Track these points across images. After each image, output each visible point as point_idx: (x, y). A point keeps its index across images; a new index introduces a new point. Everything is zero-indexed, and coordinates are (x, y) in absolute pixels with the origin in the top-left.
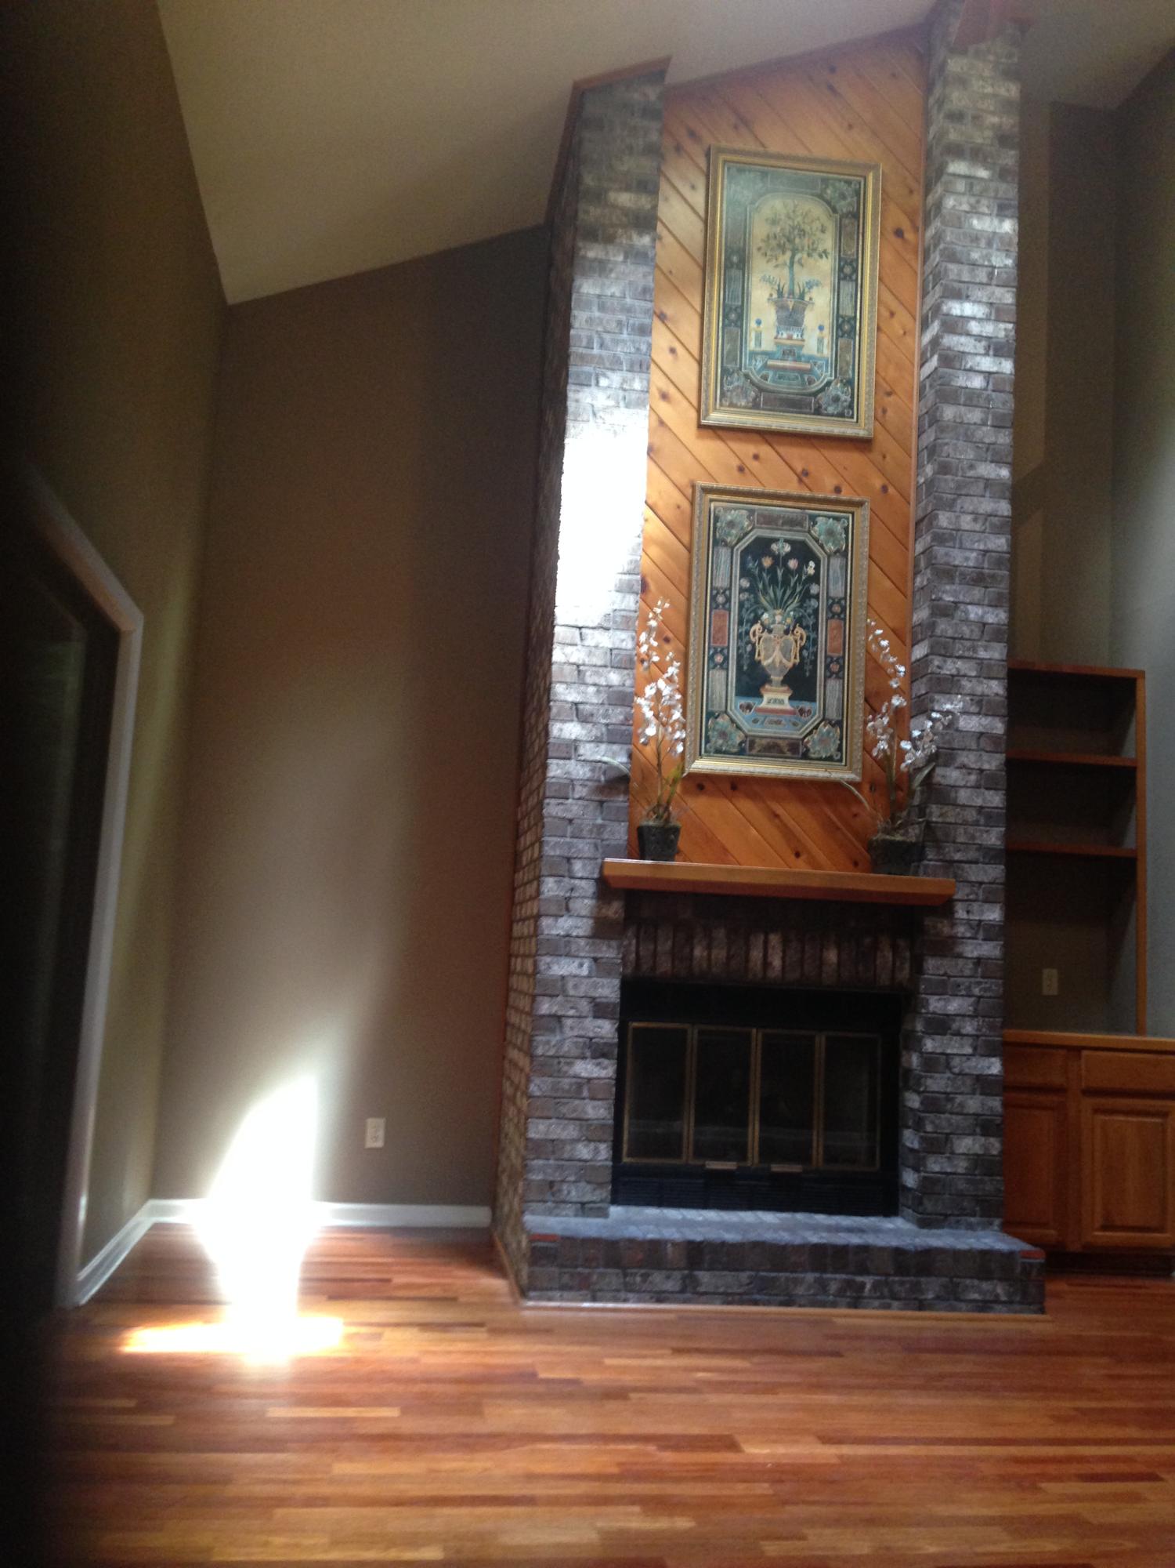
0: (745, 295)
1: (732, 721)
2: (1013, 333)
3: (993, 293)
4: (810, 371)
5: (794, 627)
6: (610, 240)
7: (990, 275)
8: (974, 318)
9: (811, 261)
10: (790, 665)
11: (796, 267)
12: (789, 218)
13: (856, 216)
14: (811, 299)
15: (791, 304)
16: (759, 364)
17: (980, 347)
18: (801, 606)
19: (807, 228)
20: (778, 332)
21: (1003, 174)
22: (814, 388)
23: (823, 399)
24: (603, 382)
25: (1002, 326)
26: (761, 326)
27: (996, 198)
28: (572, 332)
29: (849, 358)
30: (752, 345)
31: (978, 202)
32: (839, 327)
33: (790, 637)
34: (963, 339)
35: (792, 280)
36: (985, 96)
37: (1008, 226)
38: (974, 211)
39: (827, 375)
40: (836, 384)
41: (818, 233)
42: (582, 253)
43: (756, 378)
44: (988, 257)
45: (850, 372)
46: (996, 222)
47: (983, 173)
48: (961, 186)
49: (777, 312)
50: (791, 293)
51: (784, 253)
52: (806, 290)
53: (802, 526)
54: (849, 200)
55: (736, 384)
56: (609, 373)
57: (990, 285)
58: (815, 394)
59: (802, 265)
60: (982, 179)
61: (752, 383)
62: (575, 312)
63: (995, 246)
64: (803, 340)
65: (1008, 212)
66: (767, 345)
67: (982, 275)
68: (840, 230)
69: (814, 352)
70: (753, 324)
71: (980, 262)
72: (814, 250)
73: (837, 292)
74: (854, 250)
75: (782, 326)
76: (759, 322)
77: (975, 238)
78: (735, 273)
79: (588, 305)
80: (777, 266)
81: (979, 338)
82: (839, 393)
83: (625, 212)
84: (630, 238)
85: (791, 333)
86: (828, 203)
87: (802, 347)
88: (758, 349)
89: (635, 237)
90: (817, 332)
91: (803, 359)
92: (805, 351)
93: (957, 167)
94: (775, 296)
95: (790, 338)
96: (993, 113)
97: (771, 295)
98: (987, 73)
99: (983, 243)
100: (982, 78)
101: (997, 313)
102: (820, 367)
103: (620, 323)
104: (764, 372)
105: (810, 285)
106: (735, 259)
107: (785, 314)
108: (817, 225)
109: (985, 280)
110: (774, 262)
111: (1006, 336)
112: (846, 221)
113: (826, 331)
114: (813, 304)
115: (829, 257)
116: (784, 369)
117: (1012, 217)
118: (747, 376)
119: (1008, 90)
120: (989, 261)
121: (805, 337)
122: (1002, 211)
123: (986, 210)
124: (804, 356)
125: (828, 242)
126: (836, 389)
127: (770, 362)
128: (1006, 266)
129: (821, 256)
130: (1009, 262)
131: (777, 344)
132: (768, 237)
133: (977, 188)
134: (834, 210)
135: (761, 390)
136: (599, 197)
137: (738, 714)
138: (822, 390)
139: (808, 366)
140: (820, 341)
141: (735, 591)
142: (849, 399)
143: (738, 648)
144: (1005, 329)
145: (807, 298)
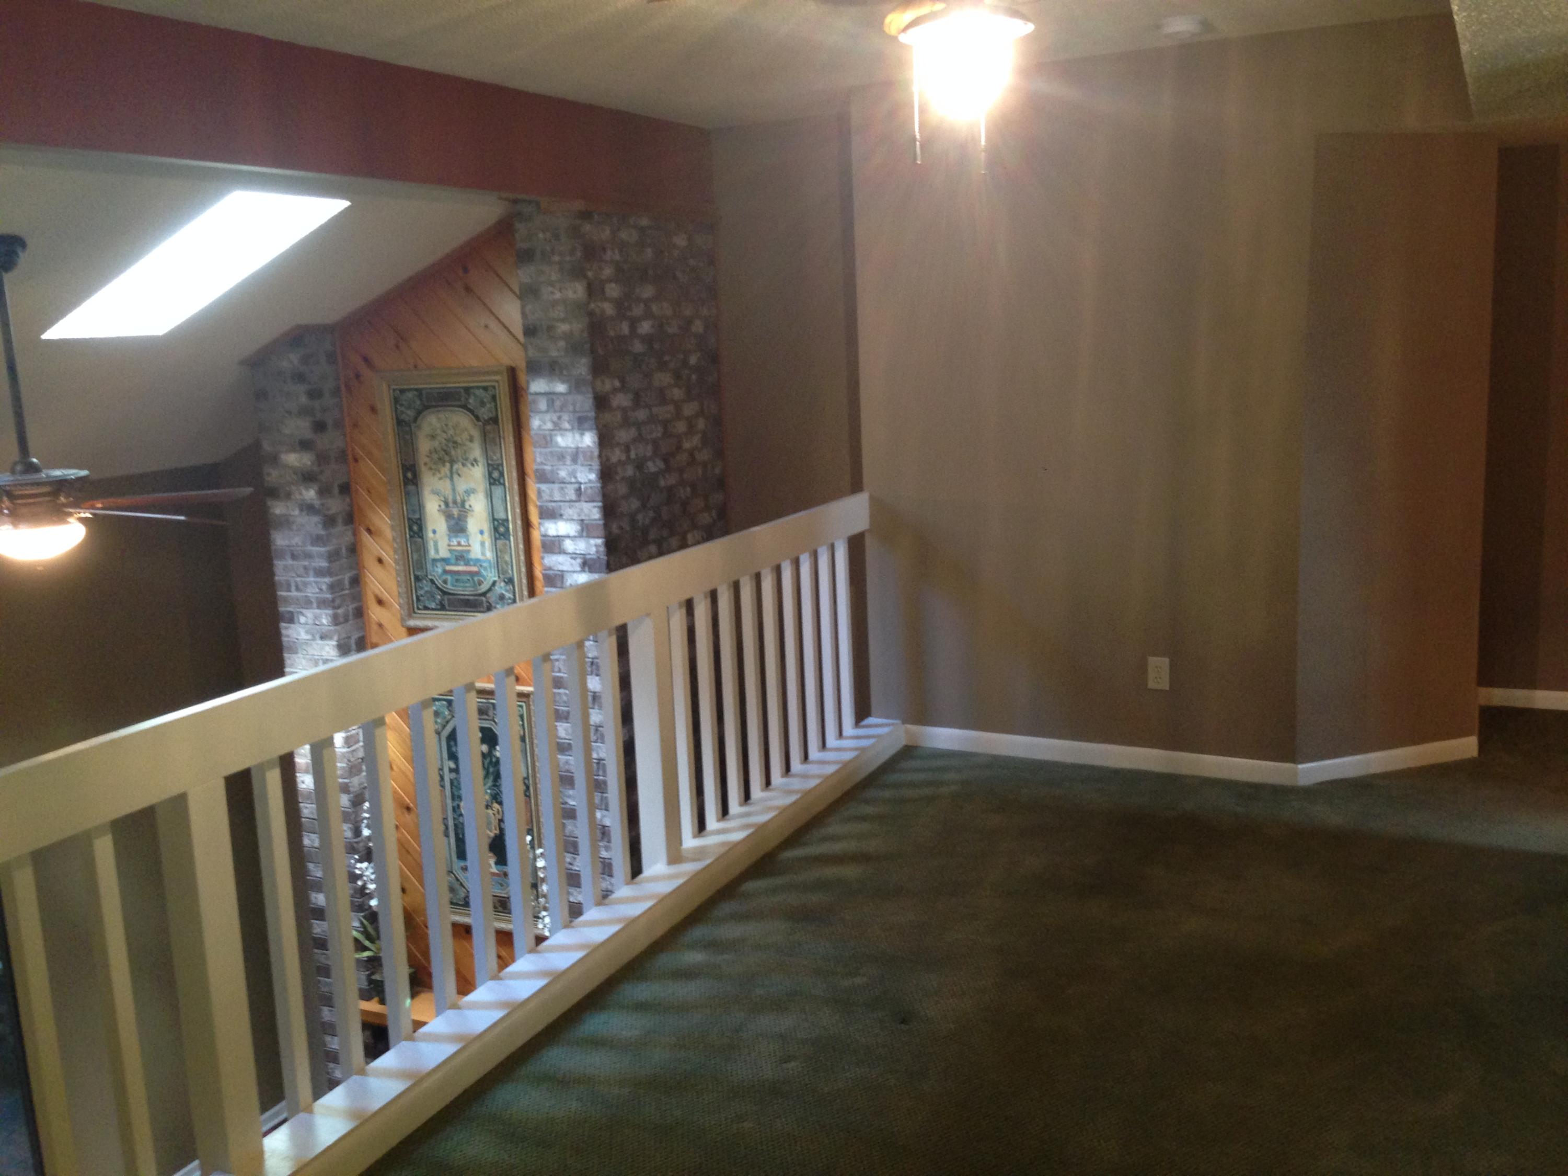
0: (421, 507)
1: (457, 880)
2: (602, 549)
3: (582, 510)
4: (478, 573)
5: (492, 803)
6: (288, 496)
7: (579, 491)
8: (568, 537)
9: (465, 469)
10: (492, 835)
11: (455, 477)
12: (444, 432)
13: (495, 420)
14: (470, 506)
15: (455, 512)
16: (440, 570)
17: (576, 564)
18: (495, 785)
19: (459, 441)
20: (449, 540)
21: (576, 385)
22: (484, 588)
23: (492, 597)
24: (302, 619)
25: (593, 541)
26: (437, 535)
27: (575, 411)
28: (276, 578)
29: (507, 558)
30: (432, 554)
31: (559, 418)
32: (496, 529)
33: (490, 811)
34: (561, 558)
35: (454, 490)
36: (554, 303)
37: (588, 440)
38: (557, 427)
39: (491, 576)
40: (500, 583)
41: (468, 443)
42: (272, 511)
43: (439, 583)
44: (573, 474)
45: (510, 572)
46: (577, 436)
47: (561, 388)
48: (543, 405)
49: (447, 521)
50: (455, 502)
51: (444, 466)
52: (466, 498)
53: (487, 715)
54: (488, 405)
55: (426, 589)
56: (304, 611)
57: (579, 501)
58: (484, 594)
59: (459, 475)
60: (561, 394)
61: (438, 588)
62: (276, 562)
63: (579, 462)
64: (469, 546)
65: (586, 425)
66: (444, 553)
67: (571, 494)
68: (484, 435)
69: (480, 556)
70: (431, 535)
71: (568, 479)
72: (467, 459)
73: (490, 496)
74: (498, 455)
75: (452, 535)
76: (434, 532)
77: (561, 456)
78: (411, 488)
79: (282, 556)
80: (440, 479)
81: (574, 556)
82: (504, 592)
83: (295, 471)
85: (459, 539)
86: (471, 411)
87: (469, 551)
88: (437, 557)
90: (479, 536)
91: (472, 563)
92: (473, 556)
93: (538, 386)
94: (443, 507)
95: (459, 544)
96: (563, 320)
97: (440, 506)
98: (554, 277)
99: (568, 459)
100: (551, 284)
101: (586, 530)
102: (485, 569)
103: (305, 568)
104: (445, 577)
105: (469, 492)
106: (409, 475)
107: (452, 522)
108: (465, 436)
109: (574, 497)
110: (438, 475)
111: (597, 552)
112: (488, 427)
113: (486, 535)
114: (473, 511)
115: (479, 464)
116: (458, 573)
117: (590, 429)
118: (432, 581)
119: (575, 292)
120: (576, 478)
121: (471, 542)
122: (580, 424)
123: (567, 426)
124: (471, 559)
125: (476, 451)
126: (501, 588)
127: (448, 568)
128: (590, 481)
129: (473, 465)
130: (593, 476)
131: (450, 551)
132: (431, 452)
133: (558, 403)
134: (477, 418)
135: (444, 593)
137: (461, 875)
138: (490, 590)
139: (475, 569)
140: (482, 544)
141: (446, 770)
142: (511, 596)
143: (454, 819)
144: (596, 546)
145: (467, 506)
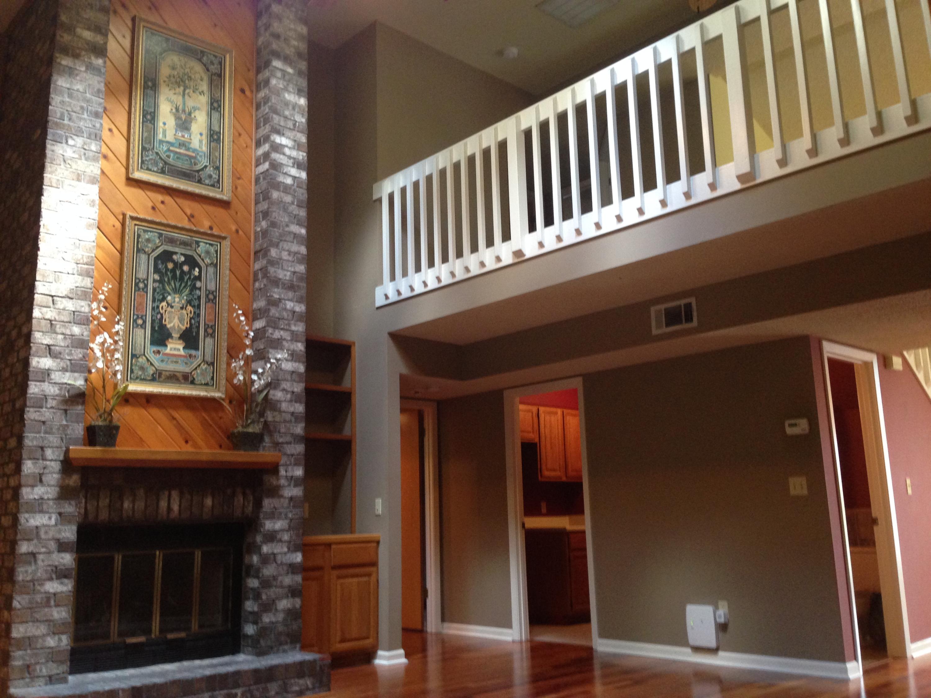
0: (156, 106)
1: (148, 360)
2: (306, 158)
3: (296, 135)
4: (195, 158)
5: (186, 306)
6: (76, 56)
7: (294, 125)
8: (287, 146)
9: (194, 94)
10: (184, 328)
11: (186, 96)
12: (182, 68)
13: (220, 75)
14: (195, 117)
15: (183, 117)
16: (165, 149)
17: (290, 162)
18: (191, 294)
19: (193, 77)
20: (176, 132)
21: (300, 73)
22: (198, 167)
23: (203, 175)
24: (71, 142)
25: (301, 153)
26: (166, 126)
27: (296, 85)
28: (50, 107)
29: (217, 154)
30: (160, 136)
31: (288, 85)
32: (211, 136)
33: (184, 312)
34: (282, 156)
35: (184, 104)
36: (290, 29)
37: (303, 101)
38: (286, 89)
39: (204, 162)
40: (210, 167)
41: (199, 81)
42: (58, 60)
43: (164, 156)
44: (293, 115)
45: (218, 163)
46: (297, 97)
47: (290, 70)
48: (279, 74)
49: (176, 120)
50: (184, 111)
51: (179, 87)
52: (192, 111)
53: (191, 247)
54: (216, 66)
55: (151, 157)
56: (75, 137)
57: (294, 130)
58: (198, 171)
59: (190, 97)
60: (289, 73)
61: (161, 158)
62: (52, 96)
63: (296, 110)
64: (191, 139)
65: (303, 94)
66: (170, 137)
67: (290, 124)
68: (211, 82)
69: (198, 148)
70: (161, 124)
71: (289, 117)
72: (197, 89)
73: (210, 116)
74: (219, 94)
75: (178, 129)
76: (164, 124)
77: (287, 104)
78: (149, 92)
79: (61, 93)
80: (175, 94)
81: (290, 157)
82: (212, 173)
83: (88, 43)
84: (90, 58)
85: (184, 134)
86: (205, 65)
87: (190, 143)
88: (164, 139)
89: (93, 58)
90: (199, 136)
91: (191, 150)
92: (192, 146)
93: (277, 63)
94: (174, 110)
95: (183, 136)
96: (294, 39)
97: (172, 110)
98: (291, 17)
99: (291, 108)
100: (288, 18)
101: (298, 146)
102: (201, 156)
103: (82, 108)
104: (168, 153)
105: (195, 109)
106: (150, 84)
107: (181, 122)
108: (198, 76)
109: (292, 127)
110: (173, 91)
111: (303, 159)
112: (215, 78)
113: (204, 137)
114: (196, 120)
115: (206, 96)
116: (180, 153)
117: (304, 97)
118: (157, 154)
119: (302, 29)
120: (294, 117)
121: (192, 137)
122: (299, 92)
123: (292, 90)
124: (191, 148)
125: (204, 86)
126: (210, 170)
127: (171, 148)
128: (302, 122)
129: (200, 94)
130: (304, 120)
131: (176, 139)
132: (170, 76)
133: (287, 77)
134: (208, 70)
135: (166, 163)
136: (70, 29)
137: (152, 357)
138: (202, 170)
139: (194, 155)
140: (201, 141)
141: (150, 281)
142: (217, 177)
143: (152, 316)
144: (302, 156)
145: (193, 116)
